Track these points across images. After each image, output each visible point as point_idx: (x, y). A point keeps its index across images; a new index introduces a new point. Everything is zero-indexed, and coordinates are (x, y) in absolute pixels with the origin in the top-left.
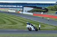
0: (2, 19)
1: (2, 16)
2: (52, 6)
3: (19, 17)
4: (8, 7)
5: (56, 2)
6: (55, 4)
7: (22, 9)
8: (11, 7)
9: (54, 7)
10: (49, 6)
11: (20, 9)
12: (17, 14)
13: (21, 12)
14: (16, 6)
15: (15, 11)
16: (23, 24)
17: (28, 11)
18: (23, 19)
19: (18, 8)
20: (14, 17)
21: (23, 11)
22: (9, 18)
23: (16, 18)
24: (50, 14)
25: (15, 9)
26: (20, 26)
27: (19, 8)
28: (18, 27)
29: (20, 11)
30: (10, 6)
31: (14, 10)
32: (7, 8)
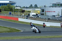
2: (5, 6)
5: (10, 2)
6: (8, 4)
9: (7, 7)
10: (2, 6)
24: (3, 15)
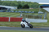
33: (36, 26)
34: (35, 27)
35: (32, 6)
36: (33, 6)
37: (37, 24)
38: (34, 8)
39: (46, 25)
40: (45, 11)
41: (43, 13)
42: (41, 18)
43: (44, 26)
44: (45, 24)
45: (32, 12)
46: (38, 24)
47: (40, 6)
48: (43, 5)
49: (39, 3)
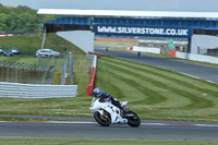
0: (108, 82)
1: (110, 70)
3: (174, 73)
4: (132, 35)
7: (185, 43)
8: (145, 35)
11: (178, 43)
12: (166, 60)
13: (180, 55)
14: (162, 30)
15: (157, 51)
16: (187, 101)
17: (209, 50)
18: (189, 81)
19: (170, 36)
20: (156, 74)
21: (188, 49)
22: (137, 75)
23: (160, 75)
25: (158, 42)
26: (175, 109)
27: (175, 36)
28: (169, 112)
29: (177, 48)
30: (139, 30)
31: (156, 45)
32: (128, 39)
33: (31, 114)
34: (22, 119)
35: (8, 25)
36: (13, 23)
37: (32, 105)
38: (16, 31)
39: (74, 107)
40: (65, 47)
41: (57, 57)
42: (47, 78)
43: (61, 115)
44: (68, 103)
45: (8, 49)
46: (38, 105)
47: (42, 25)
48: (58, 20)
49: (41, 11)
